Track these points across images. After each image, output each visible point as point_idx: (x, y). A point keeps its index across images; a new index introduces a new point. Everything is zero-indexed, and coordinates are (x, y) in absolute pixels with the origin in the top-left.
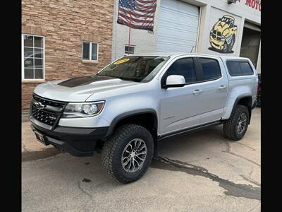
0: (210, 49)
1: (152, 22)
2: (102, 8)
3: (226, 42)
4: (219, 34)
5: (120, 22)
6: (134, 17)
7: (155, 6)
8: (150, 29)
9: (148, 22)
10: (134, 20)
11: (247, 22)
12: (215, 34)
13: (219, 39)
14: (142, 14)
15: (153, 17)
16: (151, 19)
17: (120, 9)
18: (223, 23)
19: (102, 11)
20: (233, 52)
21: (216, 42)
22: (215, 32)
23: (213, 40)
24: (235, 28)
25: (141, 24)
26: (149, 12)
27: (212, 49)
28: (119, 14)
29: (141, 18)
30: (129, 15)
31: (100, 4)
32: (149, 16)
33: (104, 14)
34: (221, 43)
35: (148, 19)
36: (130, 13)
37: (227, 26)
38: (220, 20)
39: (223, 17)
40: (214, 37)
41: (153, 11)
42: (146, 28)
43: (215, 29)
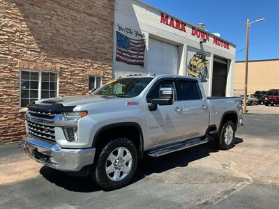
1: (143, 59)
2: (103, 48)
3: (200, 74)
4: (195, 67)
5: (118, 59)
6: (128, 55)
7: (145, 46)
8: (142, 65)
9: (140, 59)
10: (128, 57)
11: (215, 57)
12: (191, 67)
13: (195, 71)
14: (135, 53)
15: (143, 55)
16: (142, 57)
17: (118, 49)
18: (197, 59)
19: (104, 51)
21: (193, 74)
22: (191, 65)
24: (206, 62)
25: (134, 61)
26: (140, 51)
28: (117, 53)
29: (134, 56)
30: (125, 54)
31: (102, 46)
32: (140, 55)
33: (106, 54)
34: (197, 75)
35: (139, 57)
36: (125, 52)
37: (200, 60)
40: (191, 69)
41: (143, 51)
42: (139, 64)
43: (192, 63)
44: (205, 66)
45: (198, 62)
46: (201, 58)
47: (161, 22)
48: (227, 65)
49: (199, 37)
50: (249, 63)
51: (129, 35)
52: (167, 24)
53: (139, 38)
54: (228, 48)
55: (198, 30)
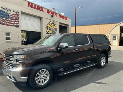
0: (46, 33)
1: (18, 23)
3: (53, 31)
4: (50, 28)
5: (2, 24)
6: (9, 22)
7: (19, 18)
8: (18, 26)
9: (16, 23)
10: (9, 23)
12: (47, 28)
14: (13, 20)
15: (18, 22)
16: (17, 23)
17: (1, 19)
21: (49, 31)
22: (48, 27)
25: (13, 24)
26: (16, 20)
27: (47, 33)
28: (1, 21)
29: (12, 22)
30: (6, 21)
34: (51, 31)
35: (16, 22)
36: (7, 20)
37: (52, 25)
38: (49, 23)
40: (48, 29)
41: (18, 20)
42: (15, 26)
43: (48, 26)
44: (55, 27)
45: (51, 26)
46: (53, 24)
47: (29, 6)
48: (67, 27)
51: (8, 12)
52: (32, 7)
53: (16, 13)
54: (67, 19)
55: (50, 11)
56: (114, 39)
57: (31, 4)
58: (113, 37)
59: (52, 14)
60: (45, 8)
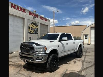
0: (28, 33)
11: (41, 24)
20: (38, 34)
21: (31, 31)
22: (30, 27)
23: (29, 30)
24: (37, 26)
34: (33, 31)
38: (31, 23)
39: (32, 22)
43: (30, 26)
44: (37, 27)
45: (33, 26)
46: (35, 24)
47: (12, 7)
49: (33, 16)
50: (55, 27)
52: (15, 9)
54: (47, 21)
55: (32, 13)
56: (86, 38)
57: (14, 5)
58: (85, 37)
59: (34, 16)
60: (27, 10)
